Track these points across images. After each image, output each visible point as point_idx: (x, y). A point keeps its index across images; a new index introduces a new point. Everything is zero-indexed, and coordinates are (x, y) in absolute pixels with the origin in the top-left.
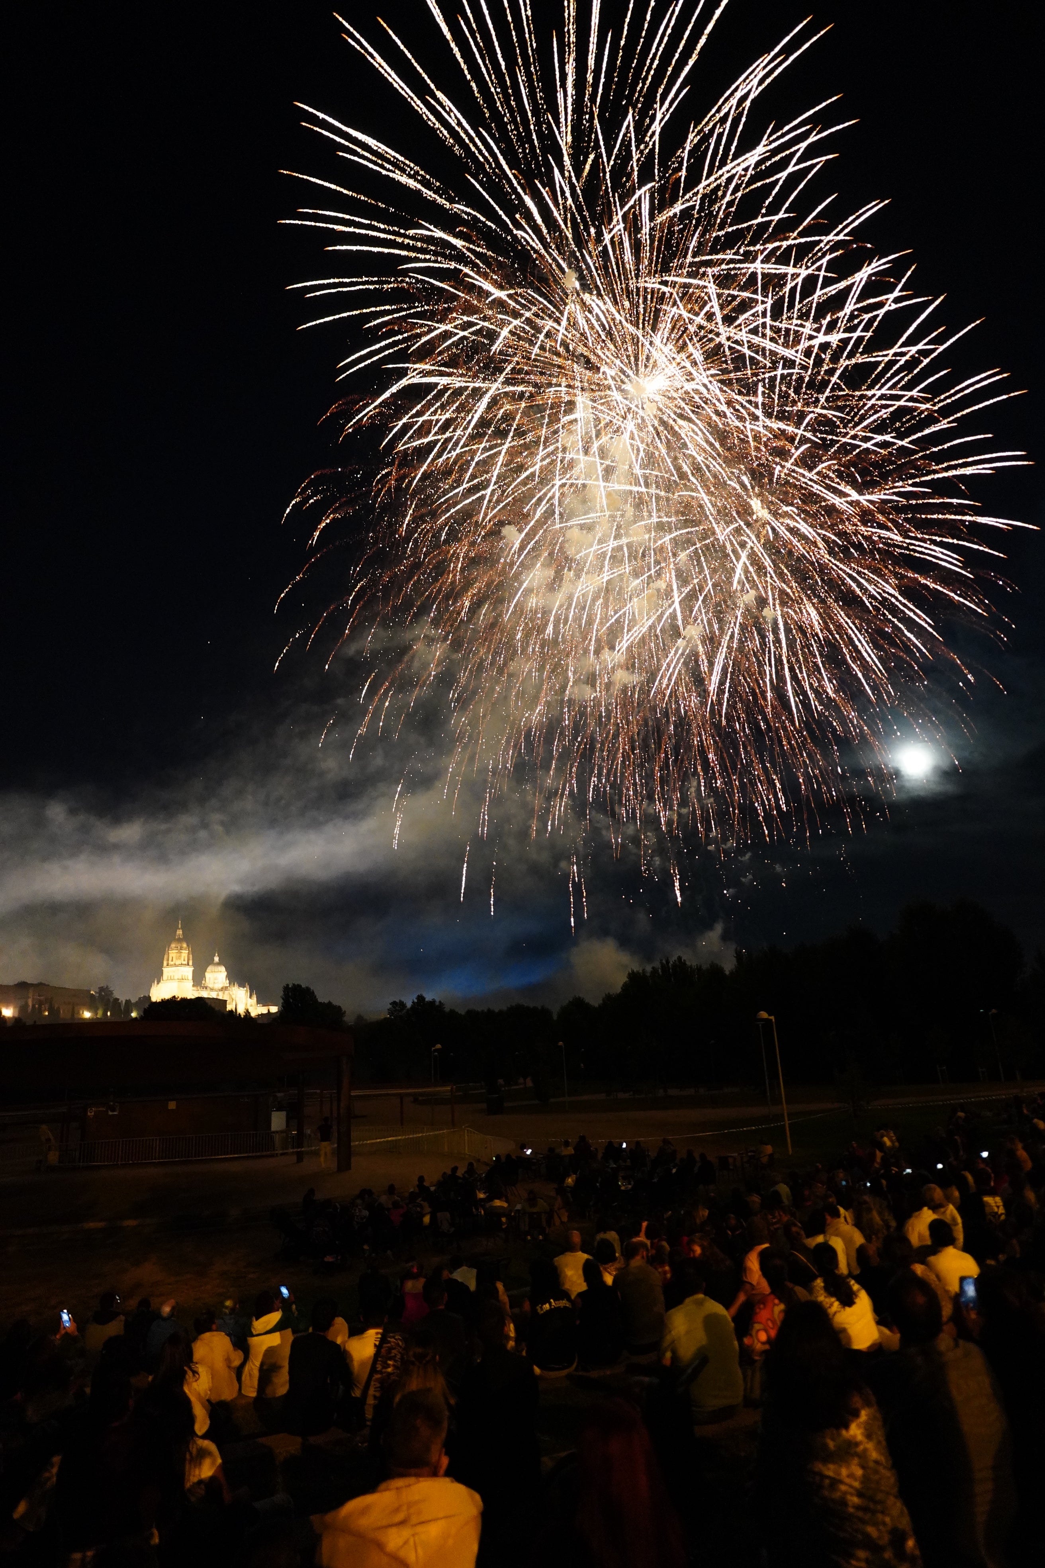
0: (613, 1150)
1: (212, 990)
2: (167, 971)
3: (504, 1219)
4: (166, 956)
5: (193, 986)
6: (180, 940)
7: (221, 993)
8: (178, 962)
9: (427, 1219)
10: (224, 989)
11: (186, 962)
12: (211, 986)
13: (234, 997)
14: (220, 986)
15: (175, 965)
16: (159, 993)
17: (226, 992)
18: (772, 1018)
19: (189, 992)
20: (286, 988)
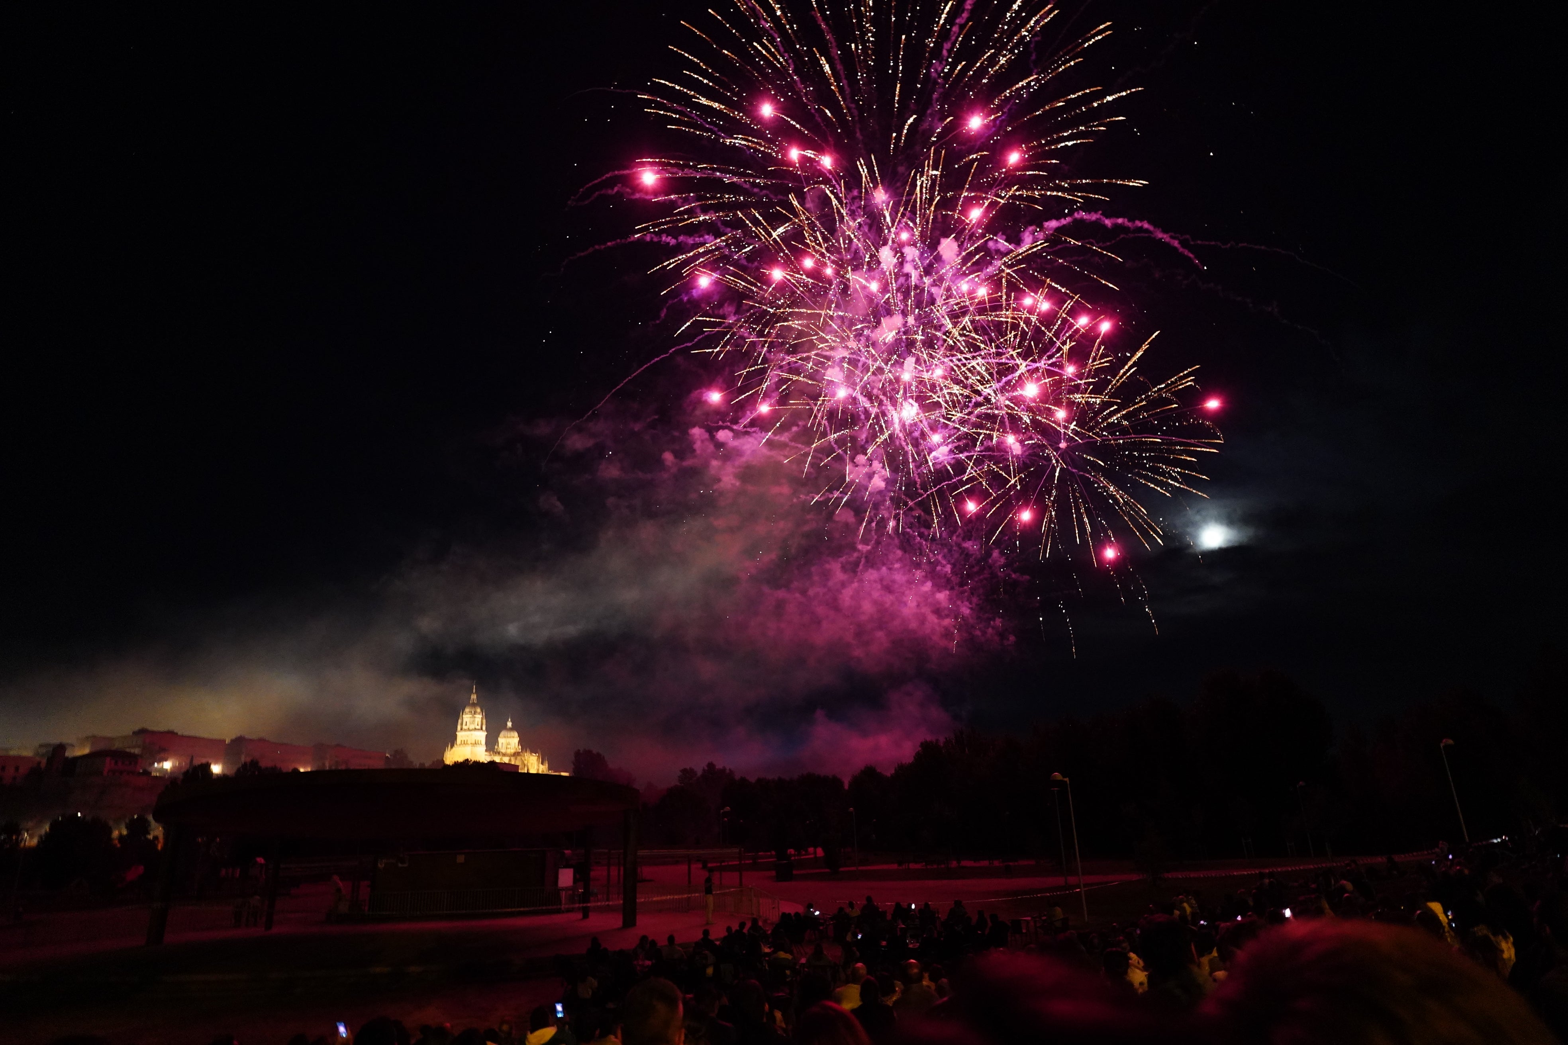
0: (902, 911)
1: (504, 755)
2: (461, 735)
3: (788, 972)
4: (460, 721)
5: (486, 751)
6: (474, 705)
7: (513, 759)
8: (472, 727)
9: (710, 971)
10: (516, 754)
11: (479, 727)
12: (503, 751)
13: (526, 762)
14: (511, 751)
15: (469, 730)
16: (453, 756)
17: (519, 758)
18: (1067, 779)
19: (481, 755)
20: (578, 754)
